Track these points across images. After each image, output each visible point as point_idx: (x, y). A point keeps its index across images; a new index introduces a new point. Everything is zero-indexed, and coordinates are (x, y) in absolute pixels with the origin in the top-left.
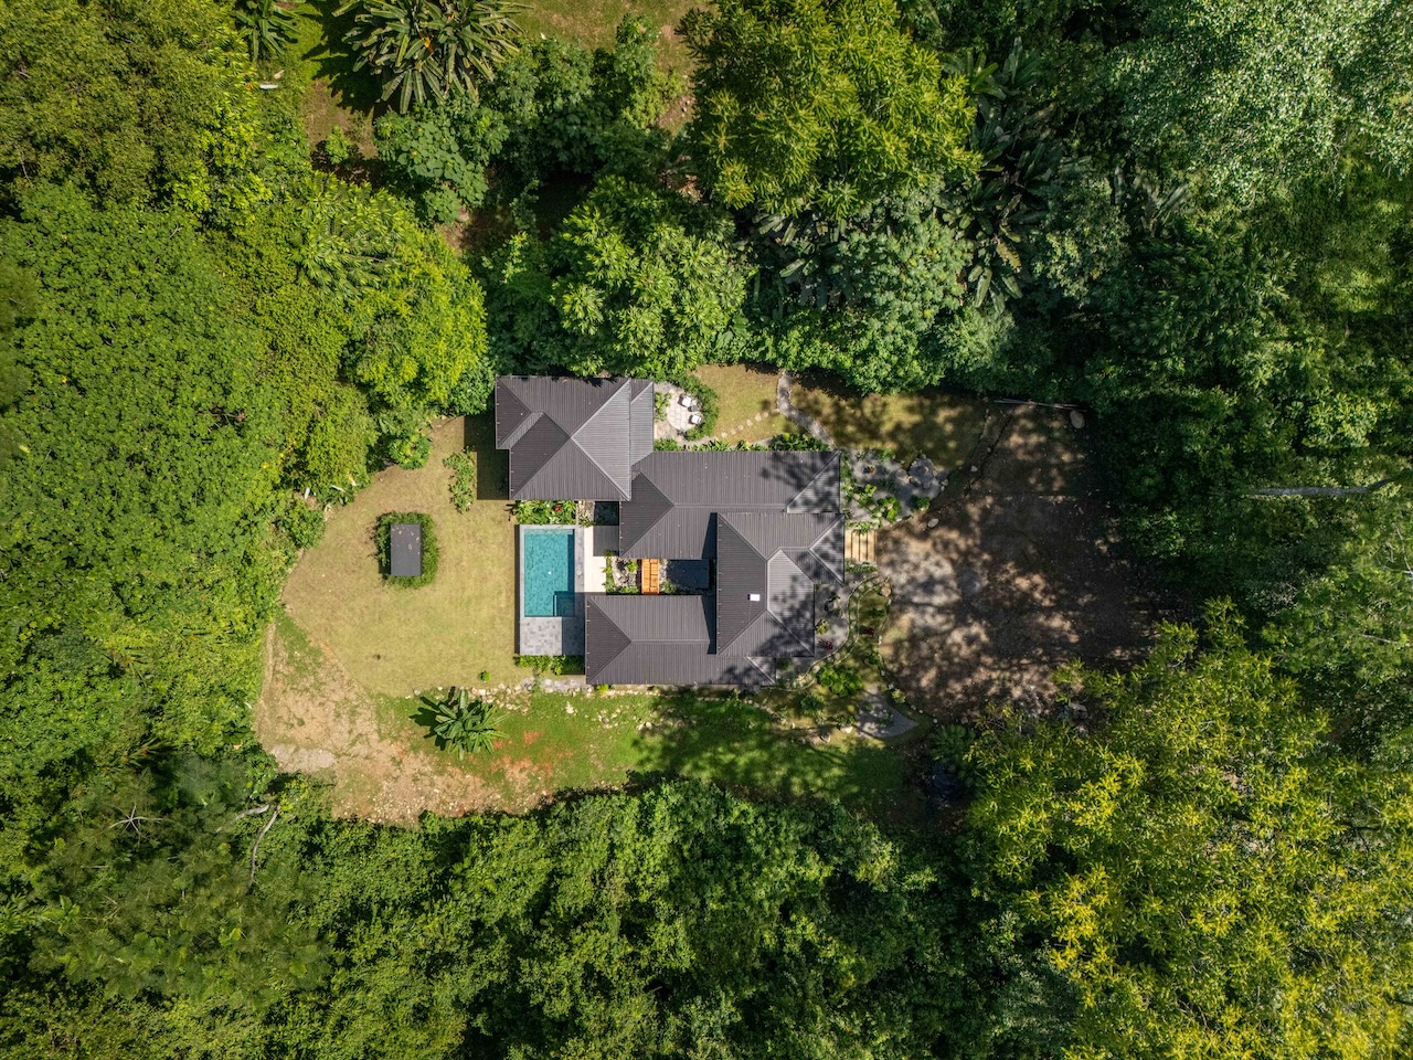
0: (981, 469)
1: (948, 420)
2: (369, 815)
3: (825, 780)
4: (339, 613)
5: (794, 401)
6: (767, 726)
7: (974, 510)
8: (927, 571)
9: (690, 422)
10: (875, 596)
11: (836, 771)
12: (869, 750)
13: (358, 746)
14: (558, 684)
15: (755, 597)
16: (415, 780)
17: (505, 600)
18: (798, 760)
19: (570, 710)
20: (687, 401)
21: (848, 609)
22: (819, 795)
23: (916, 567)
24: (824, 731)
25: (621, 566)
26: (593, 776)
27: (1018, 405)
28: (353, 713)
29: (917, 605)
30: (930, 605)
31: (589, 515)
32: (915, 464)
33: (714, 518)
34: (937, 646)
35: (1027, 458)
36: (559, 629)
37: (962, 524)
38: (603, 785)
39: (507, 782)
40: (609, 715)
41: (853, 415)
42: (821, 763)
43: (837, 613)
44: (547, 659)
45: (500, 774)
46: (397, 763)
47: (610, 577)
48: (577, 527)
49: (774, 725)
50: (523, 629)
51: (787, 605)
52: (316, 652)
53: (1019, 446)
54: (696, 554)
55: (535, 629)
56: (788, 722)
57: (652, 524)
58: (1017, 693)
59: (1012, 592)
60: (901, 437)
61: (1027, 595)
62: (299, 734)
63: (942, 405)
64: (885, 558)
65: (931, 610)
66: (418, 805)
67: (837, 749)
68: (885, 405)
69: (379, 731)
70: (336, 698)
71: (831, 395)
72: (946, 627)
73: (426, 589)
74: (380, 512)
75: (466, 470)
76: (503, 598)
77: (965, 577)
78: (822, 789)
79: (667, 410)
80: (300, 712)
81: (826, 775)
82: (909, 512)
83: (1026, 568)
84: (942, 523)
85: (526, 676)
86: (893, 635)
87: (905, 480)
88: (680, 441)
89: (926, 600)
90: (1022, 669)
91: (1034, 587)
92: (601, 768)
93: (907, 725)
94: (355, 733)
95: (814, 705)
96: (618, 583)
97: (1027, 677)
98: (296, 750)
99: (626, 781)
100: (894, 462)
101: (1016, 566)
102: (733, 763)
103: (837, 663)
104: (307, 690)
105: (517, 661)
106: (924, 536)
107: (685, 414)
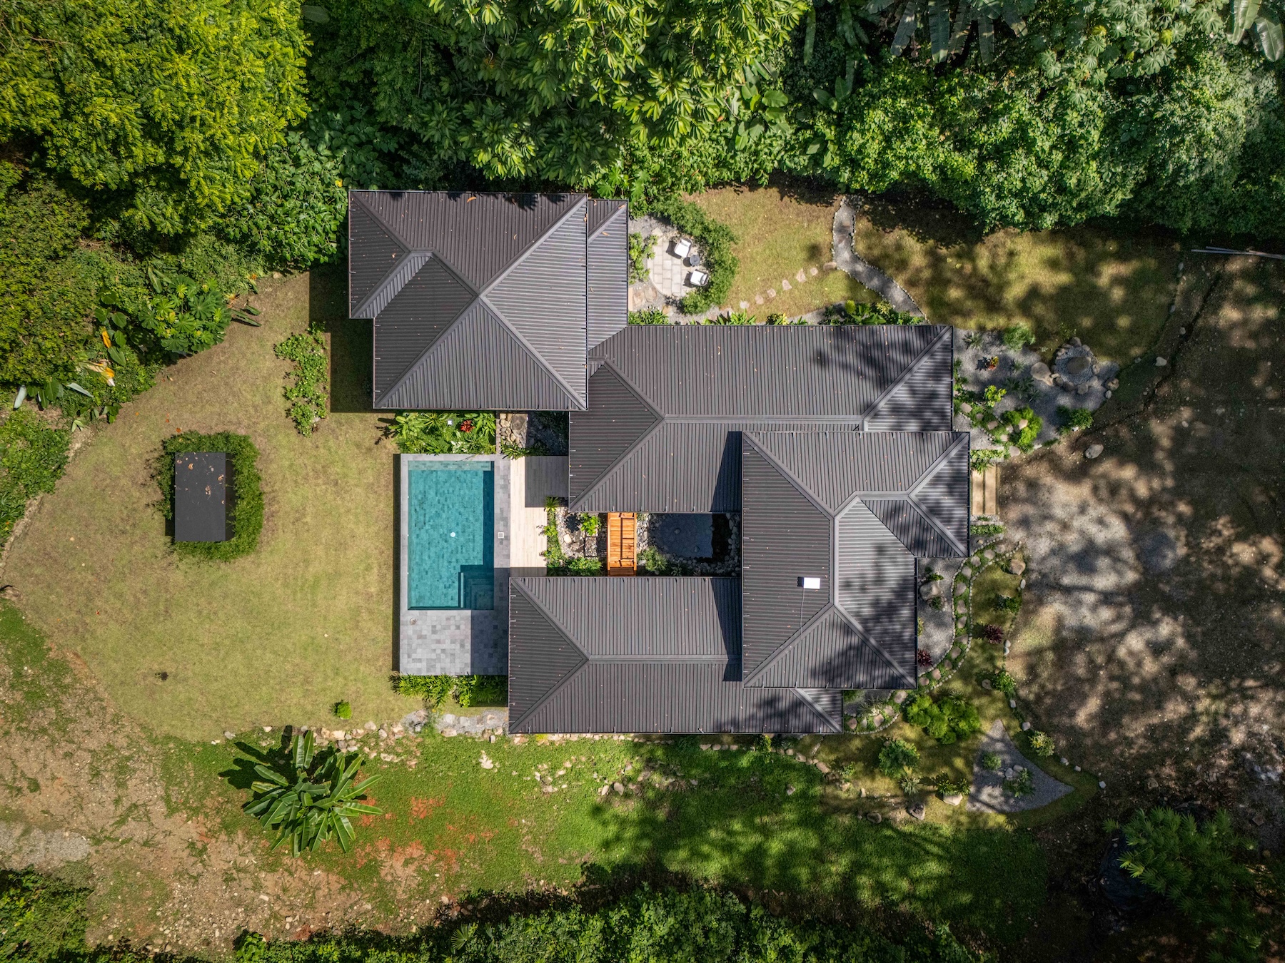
0: (1173, 362)
1: (1117, 281)
2: (150, 940)
3: (914, 881)
4: (99, 603)
5: (861, 247)
6: (818, 790)
7: (1160, 430)
8: (1082, 532)
9: (688, 282)
10: (998, 575)
11: (933, 867)
12: (990, 832)
13: (132, 824)
14: (466, 722)
15: (812, 583)
16: (228, 879)
17: (376, 581)
18: (868, 847)
19: (487, 763)
20: (683, 248)
21: (953, 596)
22: (905, 907)
23: (1065, 526)
24: (914, 802)
25: (572, 523)
26: (525, 871)
27: (1227, 258)
28: (123, 769)
29: (1068, 590)
30: (1089, 589)
31: (519, 437)
32: (1062, 354)
33: (735, 442)
34: (1100, 660)
35: (1250, 345)
36: (466, 630)
37: (1142, 454)
38: (542, 886)
39: (382, 882)
40: (553, 769)
41: (959, 271)
42: (907, 854)
43: (936, 603)
44: (446, 680)
45: (372, 868)
46: (198, 851)
47: (553, 541)
48: (497, 458)
49: (830, 790)
50: (406, 631)
51: (869, 597)
52: (60, 668)
53: (1233, 325)
54: (702, 504)
55: (426, 631)
56: (854, 786)
57: (624, 451)
58: (1238, 737)
59: (1226, 567)
60: (1039, 309)
61: (1250, 573)
62: (32, 805)
63: (1105, 257)
64: (1014, 513)
65: (1090, 598)
66: (231, 922)
67: (935, 830)
68: (1011, 254)
69: (167, 799)
70: (93, 744)
71: (922, 239)
72: (1115, 628)
73: (244, 562)
74: (167, 433)
75: (312, 362)
76: (373, 576)
77: (1148, 542)
78: (910, 896)
79: (649, 263)
80: (31, 767)
81: (917, 872)
82: (1053, 434)
83: (1250, 528)
84: (1108, 452)
85: (412, 708)
86: (1027, 640)
87: (1046, 381)
88: (671, 315)
89: (1084, 581)
90: (1246, 696)
91: (1263, 558)
92: (539, 858)
93: (1055, 791)
94: (126, 803)
95: (899, 758)
96: (567, 552)
97: (1254, 710)
98: (26, 832)
99: (581, 880)
100: (1028, 348)
101: (1234, 522)
102: (759, 851)
103: (936, 687)
104: (44, 731)
105: (395, 681)
106: (1076, 474)
107: (680, 271)
